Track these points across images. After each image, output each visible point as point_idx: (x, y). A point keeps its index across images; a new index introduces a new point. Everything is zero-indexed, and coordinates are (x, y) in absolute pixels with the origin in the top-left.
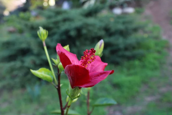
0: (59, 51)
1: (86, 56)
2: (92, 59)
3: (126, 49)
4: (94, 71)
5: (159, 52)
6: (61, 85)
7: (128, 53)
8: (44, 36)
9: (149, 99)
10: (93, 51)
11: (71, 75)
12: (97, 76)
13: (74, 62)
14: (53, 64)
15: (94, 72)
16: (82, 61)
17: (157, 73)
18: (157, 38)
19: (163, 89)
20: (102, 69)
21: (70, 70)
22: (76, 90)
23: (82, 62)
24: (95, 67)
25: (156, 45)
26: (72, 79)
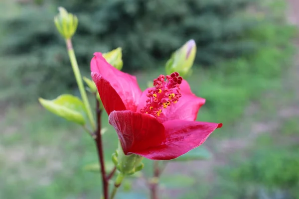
0: (95, 75)
1: (160, 90)
2: (172, 98)
3: (225, 38)
4: (175, 117)
5: (282, 47)
6: (103, 131)
7: (227, 47)
8: (68, 27)
9: (259, 128)
10: (175, 80)
11: (124, 132)
12: (182, 133)
13: (132, 95)
14: (88, 89)
15: (176, 120)
16: (150, 100)
17: (276, 84)
18: (279, 21)
19: (286, 113)
20: (192, 114)
21: (120, 122)
22: (135, 158)
23: (149, 103)
24: (177, 109)
25: (278, 33)
26: (124, 137)
